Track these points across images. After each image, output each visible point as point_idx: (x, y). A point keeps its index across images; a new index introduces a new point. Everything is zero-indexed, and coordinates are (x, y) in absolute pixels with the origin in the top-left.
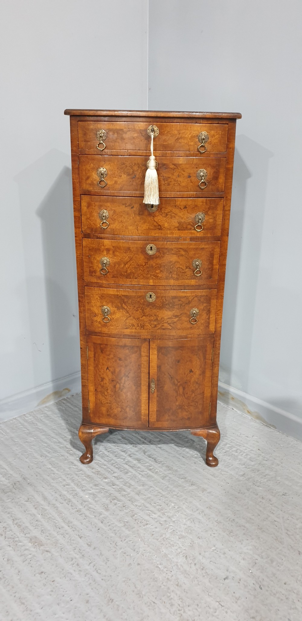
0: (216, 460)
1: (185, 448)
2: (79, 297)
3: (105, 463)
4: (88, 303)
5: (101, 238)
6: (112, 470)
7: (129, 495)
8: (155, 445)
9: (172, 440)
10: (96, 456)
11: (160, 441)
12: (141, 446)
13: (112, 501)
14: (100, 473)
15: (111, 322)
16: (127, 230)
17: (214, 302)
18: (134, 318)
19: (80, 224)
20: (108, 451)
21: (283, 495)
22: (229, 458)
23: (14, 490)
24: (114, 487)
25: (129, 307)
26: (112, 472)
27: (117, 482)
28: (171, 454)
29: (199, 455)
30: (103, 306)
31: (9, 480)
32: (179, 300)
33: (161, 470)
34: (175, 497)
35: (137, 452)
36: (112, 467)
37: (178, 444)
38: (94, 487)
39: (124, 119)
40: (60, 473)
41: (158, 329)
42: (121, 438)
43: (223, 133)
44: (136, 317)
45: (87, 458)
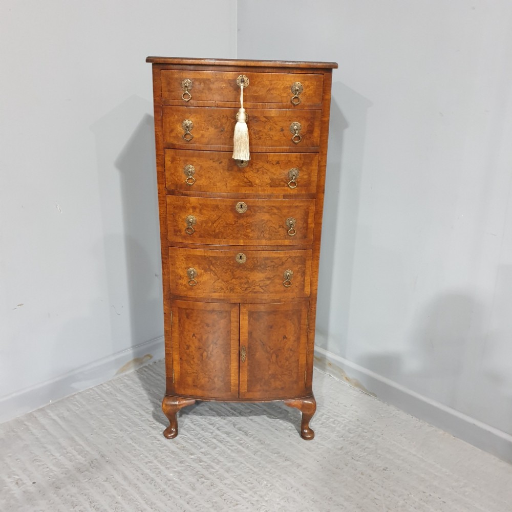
0: (312, 432)
1: (278, 420)
2: (162, 258)
3: (191, 437)
4: (172, 264)
5: (187, 195)
6: (199, 445)
7: (218, 473)
8: (245, 416)
9: (265, 411)
10: (181, 430)
11: (251, 412)
12: (230, 418)
13: (200, 480)
14: (185, 448)
15: (197, 285)
16: (215, 187)
17: (309, 263)
18: (223, 280)
19: (163, 180)
20: (195, 424)
21: (384, 469)
22: (326, 430)
23: (91, 469)
24: (201, 463)
25: (217, 269)
26: (199, 447)
27: (205, 458)
28: (264, 426)
29: (294, 427)
30: (189, 268)
31: (85, 457)
32: (272, 262)
33: (252, 444)
34: (267, 473)
35: (226, 424)
36: (199, 442)
37: (270, 415)
38: (180, 465)
39: (211, 68)
40: (142, 449)
41: (249, 293)
42: (208, 409)
43: (318, 83)
44: (225, 280)
45: (171, 432)
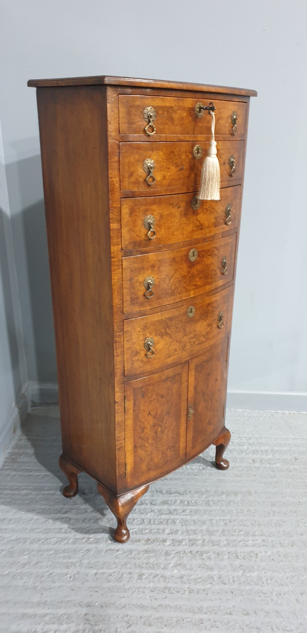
4: (127, 341)
5: (146, 253)
13: (203, 557)
14: (151, 540)
16: (173, 236)
19: (120, 239)
25: (172, 330)
26: (161, 531)
28: (182, 478)
30: (146, 339)
31: (72, 622)
32: (212, 307)
33: (196, 498)
36: (154, 527)
40: (116, 570)
41: (196, 346)
44: (178, 340)
